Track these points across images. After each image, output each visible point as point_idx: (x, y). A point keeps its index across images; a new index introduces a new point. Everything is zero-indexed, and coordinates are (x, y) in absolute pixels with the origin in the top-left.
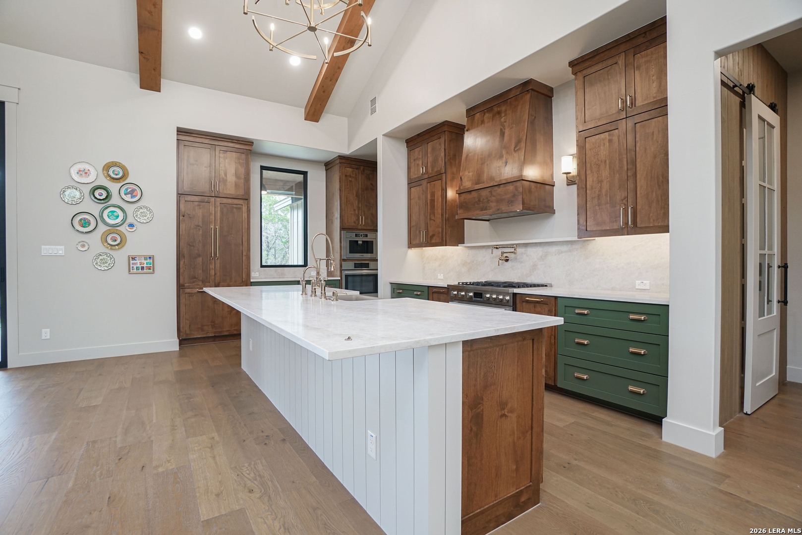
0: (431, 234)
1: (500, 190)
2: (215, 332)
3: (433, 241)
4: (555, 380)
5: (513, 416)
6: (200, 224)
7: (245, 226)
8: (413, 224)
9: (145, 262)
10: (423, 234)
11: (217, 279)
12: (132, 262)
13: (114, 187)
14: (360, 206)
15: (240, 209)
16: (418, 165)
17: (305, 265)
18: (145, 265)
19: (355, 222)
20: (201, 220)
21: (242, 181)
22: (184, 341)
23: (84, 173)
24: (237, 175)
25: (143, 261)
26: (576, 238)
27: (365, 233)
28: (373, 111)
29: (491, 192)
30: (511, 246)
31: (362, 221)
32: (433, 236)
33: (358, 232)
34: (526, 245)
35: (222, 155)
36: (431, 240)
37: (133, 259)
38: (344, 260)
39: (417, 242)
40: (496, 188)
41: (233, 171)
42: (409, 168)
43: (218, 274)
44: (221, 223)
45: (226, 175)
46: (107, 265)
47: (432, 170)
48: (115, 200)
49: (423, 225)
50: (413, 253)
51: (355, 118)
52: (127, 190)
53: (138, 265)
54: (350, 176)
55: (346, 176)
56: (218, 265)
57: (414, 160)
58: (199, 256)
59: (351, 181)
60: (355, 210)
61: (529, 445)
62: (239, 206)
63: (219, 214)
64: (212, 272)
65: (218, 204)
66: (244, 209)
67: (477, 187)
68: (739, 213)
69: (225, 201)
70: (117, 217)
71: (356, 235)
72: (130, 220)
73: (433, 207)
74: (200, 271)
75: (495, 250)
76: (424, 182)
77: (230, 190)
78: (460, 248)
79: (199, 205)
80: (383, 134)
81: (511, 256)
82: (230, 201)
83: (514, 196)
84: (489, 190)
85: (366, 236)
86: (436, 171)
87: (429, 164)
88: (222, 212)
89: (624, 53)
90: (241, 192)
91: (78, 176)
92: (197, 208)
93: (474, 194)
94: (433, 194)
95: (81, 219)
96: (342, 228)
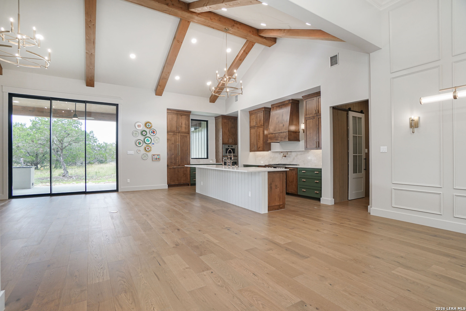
0: (258, 147)
1: (282, 134)
2: (178, 183)
3: (259, 150)
4: (297, 193)
5: (279, 188)
6: (173, 143)
7: (188, 143)
8: (252, 143)
9: (157, 157)
10: (256, 147)
11: (179, 163)
12: (153, 157)
13: (148, 130)
14: (230, 134)
15: (186, 137)
16: (254, 121)
17: (207, 158)
18: (157, 158)
19: (228, 141)
20: (174, 141)
21: (187, 126)
22: (170, 186)
23: (139, 126)
24: (185, 124)
25: (157, 156)
26: (304, 150)
27: (232, 145)
28: (237, 100)
29: (279, 134)
30: (286, 152)
31: (231, 141)
32: (259, 148)
33: (229, 145)
34: (291, 152)
35: (180, 117)
36: (259, 149)
37: (154, 156)
38: (224, 156)
39: (253, 149)
40: (280, 133)
41: (184, 123)
42: (250, 122)
43: (179, 161)
44: (180, 142)
45: (182, 124)
46: (146, 158)
47: (259, 124)
48: (148, 135)
49: (255, 143)
50: (252, 153)
51: (228, 100)
52: (152, 131)
53: (155, 158)
54: (226, 123)
55: (224, 123)
56: (179, 158)
57: (252, 119)
58: (173, 154)
59: (226, 125)
60: (228, 136)
61: (282, 196)
62: (186, 136)
63: (180, 139)
64: (178, 161)
65: (179, 135)
66: (188, 137)
67: (275, 132)
68: (346, 144)
69: (182, 134)
70: (149, 141)
71: (228, 146)
72: (153, 142)
73: (259, 137)
74: (174, 160)
75: (281, 153)
76: (256, 128)
77: (183, 130)
78: (269, 152)
79: (173, 136)
80: (241, 109)
81: (287, 155)
82: (183, 134)
83: (286, 136)
84: (278, 134)
85: (232, 146)
86: (261, 125)
87: (258, 121)
88: (181, 138)
89: (316, 97)
90: (187, 131)
91: (137, 127)
92: (172, 137)
93: (274, 135)
94: (259, 133)
95: (138, 142)
96: (223, 144)
